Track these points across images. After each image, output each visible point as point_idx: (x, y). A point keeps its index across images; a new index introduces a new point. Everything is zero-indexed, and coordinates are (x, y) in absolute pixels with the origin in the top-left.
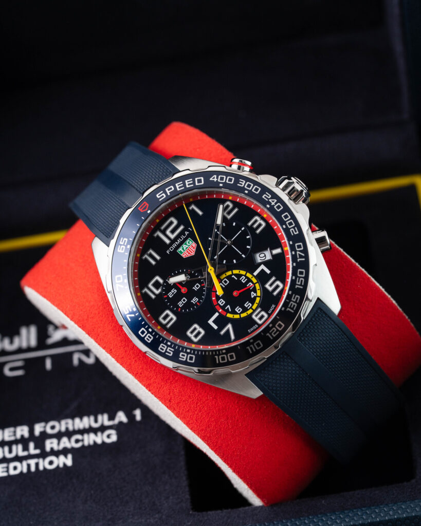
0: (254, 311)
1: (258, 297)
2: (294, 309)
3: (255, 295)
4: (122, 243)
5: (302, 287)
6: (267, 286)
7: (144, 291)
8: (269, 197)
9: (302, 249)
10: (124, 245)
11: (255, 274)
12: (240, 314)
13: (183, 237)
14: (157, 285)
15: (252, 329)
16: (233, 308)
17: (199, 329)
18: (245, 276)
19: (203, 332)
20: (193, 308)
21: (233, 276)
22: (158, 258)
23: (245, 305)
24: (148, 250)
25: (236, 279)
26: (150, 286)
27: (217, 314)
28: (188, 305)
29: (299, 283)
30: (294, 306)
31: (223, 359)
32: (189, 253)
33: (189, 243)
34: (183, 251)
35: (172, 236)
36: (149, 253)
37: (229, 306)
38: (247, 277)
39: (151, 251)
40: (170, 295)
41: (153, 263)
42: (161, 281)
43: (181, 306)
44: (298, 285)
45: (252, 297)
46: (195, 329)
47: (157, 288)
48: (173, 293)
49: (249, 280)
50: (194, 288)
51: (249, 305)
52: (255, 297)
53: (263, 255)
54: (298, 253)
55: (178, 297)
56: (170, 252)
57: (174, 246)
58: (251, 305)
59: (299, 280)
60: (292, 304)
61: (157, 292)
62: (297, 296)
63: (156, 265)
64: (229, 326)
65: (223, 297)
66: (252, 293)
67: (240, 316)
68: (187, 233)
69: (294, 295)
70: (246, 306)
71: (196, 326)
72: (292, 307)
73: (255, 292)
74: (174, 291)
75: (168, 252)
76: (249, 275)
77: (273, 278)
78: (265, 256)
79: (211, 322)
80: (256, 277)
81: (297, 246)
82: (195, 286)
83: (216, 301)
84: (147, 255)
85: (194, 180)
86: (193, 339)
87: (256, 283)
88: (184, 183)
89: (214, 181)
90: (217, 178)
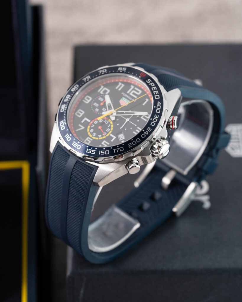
0: (91, 138)
2: (88, 152)
3: (100, 137)
5: (100, 154)
6: (104, 141)
7: (102, 86)
9: (121, 151)
10: (122, 69)
11: (111, 135)
12: (90, 132)
14: (105, 91)
15: (81, 138)
16: (93, 128)
17: (81, 114)
18: (110, 130)
19: (80, 116)
20: (93, 110)
21: (110, 125)
22: (120, 89)
23: (94, 133)
25: (108, 127)
26: (105, 89)
27: (89, 121)
28: (95, 107)
29: (102, 152)
30: (90, 152)
31: (62, 124)
32: (122, 103)
33: (128, 102)
34: (123, 100)
35: (131, 94)
37: (94, 126)
38: (109, 131)
39: (123, 85)
40: (100, 99)
42: (107, 93)
43: (94, 104)
44: (101, 152)
45: (99, 136)
49: (107, 133)
52: (98, 137)
53: (122, 138)
54: (118, 149)
55: (99, 102)
56: (123, 94)
57: (126, 96)
58: (94, 136)
59: (103, 152)
60: (90, 150)
61: (102, 93)
63: (116, 89)
64: (83, 128)
65: (99, 122)
66: (101, 135)
67: (88, 132)
69: (95, 151)
71: (83, 113)
73: (101, 137)
74: (102, 100)
76: (110, 132)
77: (108, 144)
78: (122, 139)
79: (86, 119)
80: (109, 136)
81: (122, 148)
82: (104, 109)
83: (96, 119)
84: (121, 84)
85: (157, 94)
86: (77, 113)
87: (106, 136)
88: (156, 90)
89: (157, 103)
90: (159, 105)
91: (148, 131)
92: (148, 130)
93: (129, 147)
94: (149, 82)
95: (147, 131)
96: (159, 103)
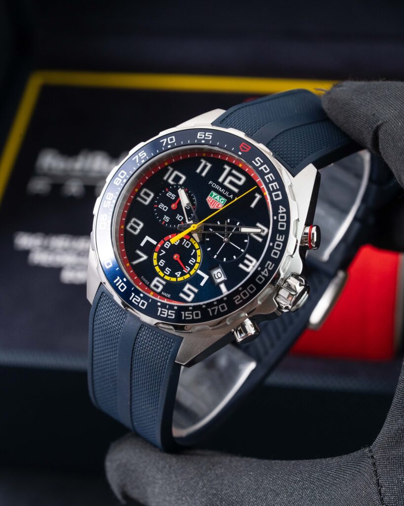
0: (163, 278)
1: (177, 279)
2: (161, 315)
3: (178, 276)
4: (207, 135)
5: (183, 318)
6: (188, 286)
7: (169, 168)
8: (269, 268)
9: (221, 311)
10: (205, 137)
11: (199, 272)
12: (158, 265)
13: (227, 194)
14: (177, 179)
15: (144, 279)
16: (163, 257)
17: (139, 229)
18: (196, 262)
19: (136, 233)
20: (159, 219)
21: (194, 251)
22: (204, 174)
23: (167, 268)
24: (210, 162)
25: (192, 254)
26: (176, 173)
27: (155, 243)
28: (162, 213)
29: (186, 315)
30: (164, 314)
32: (211, 203)
33: (222, 201)
34: (213, 196)
35: (226, 183)
36: (208, 164)
37: (164, 252)
38: (194, 264)
39: (209, 165)
40: (169, 194)
41: (198, 171)
42: (181, 182)
43: (159, 206)
45: (176, 274)
46: (138, 225)
47: (173, 180)
48: (171, 196)
49: (192, 267)
50: (178, 215)
51: (167, 272)
52: (176, 276)
53: (220, 276)
54: (217, 307)
55: (168, 202)
56: (211, 185)
57: (217, 187)
58: (168, 274)
59: (190, 314)
60: (165, 311)
61: (170, 181)
62: (174, 315)
63: (197, 173)
64: (145, 257)
65: (172, 245)
66: (180, 273)
67: (156, 266)
68: (231, 196)
69: (174, 312)
70: (166, 270)
71: (142, 225)
72: (163, 312)
73: (181, 276)
74: (173, 197)
75: (211, 182)
76: (197, 266)
77: (196, 290)
78: (219, 278)
79: (147, 238)
80: (196, 273)
81: (224, 306)
82: (180, 216)
83: (167, 239)
84: (206, 163)
85: (277, 190)
86: (129, 225)
87: (190, 274)
88: (273, 181)
89: (279, 210)
90: (283, 213)
91: (268, 270)
92: (267, 268)
93: (237, 303)
94: (259, 164)
95: (266, 270)
96: (282, 209)
